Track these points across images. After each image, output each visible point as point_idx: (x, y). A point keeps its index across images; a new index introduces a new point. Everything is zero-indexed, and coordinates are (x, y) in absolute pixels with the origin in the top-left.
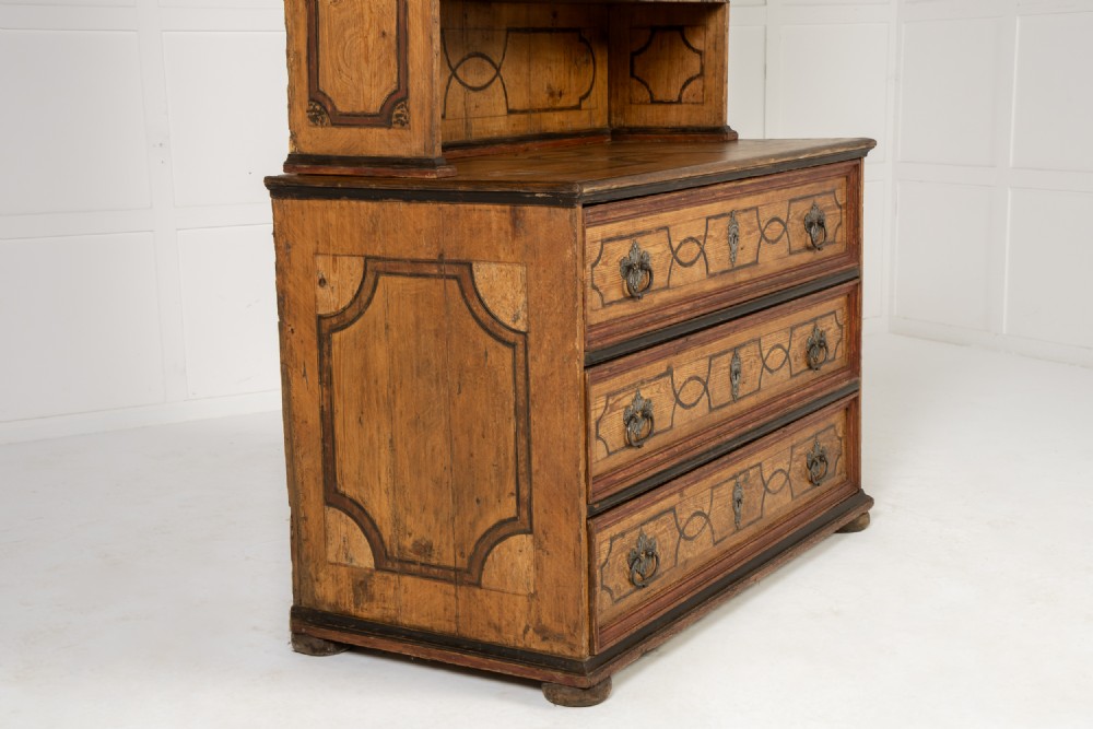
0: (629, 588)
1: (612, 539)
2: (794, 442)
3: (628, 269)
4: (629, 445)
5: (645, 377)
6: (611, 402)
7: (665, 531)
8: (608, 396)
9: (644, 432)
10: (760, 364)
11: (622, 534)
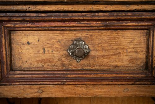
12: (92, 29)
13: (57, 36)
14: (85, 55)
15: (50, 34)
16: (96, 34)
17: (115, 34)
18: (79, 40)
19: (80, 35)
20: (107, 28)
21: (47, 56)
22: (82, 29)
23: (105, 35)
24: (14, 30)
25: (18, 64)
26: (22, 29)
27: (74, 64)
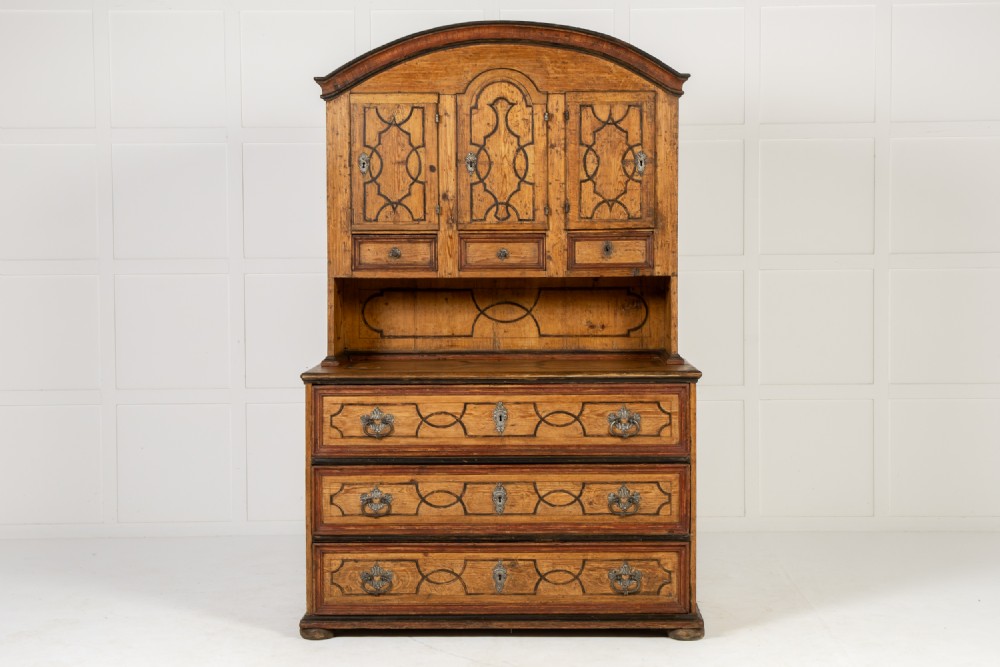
0: (361, 591)
1: (344, 561)
2: (589, 557)
3: (369, 421)
4: (364, 514)
5: (385, 481)
6: (346, 487)
7: (404, 570)
8: (343, 484)
9: (384, 511)
10: (535, 498)
11: (356, 561)
12: (401, 242)
13: (384, 246)
14: (398, 256)
15: (381, 245)
16: (404, 245)
17: (414, 245)
18: (395, 248)
19: (395, 246)
20: (410, 242)
21: (379, 257)
22: (397, 243)
23: (408, 246)
24: (362, 243)
25: (363, 261)
26: (366, 242)
27: (393, 261)
